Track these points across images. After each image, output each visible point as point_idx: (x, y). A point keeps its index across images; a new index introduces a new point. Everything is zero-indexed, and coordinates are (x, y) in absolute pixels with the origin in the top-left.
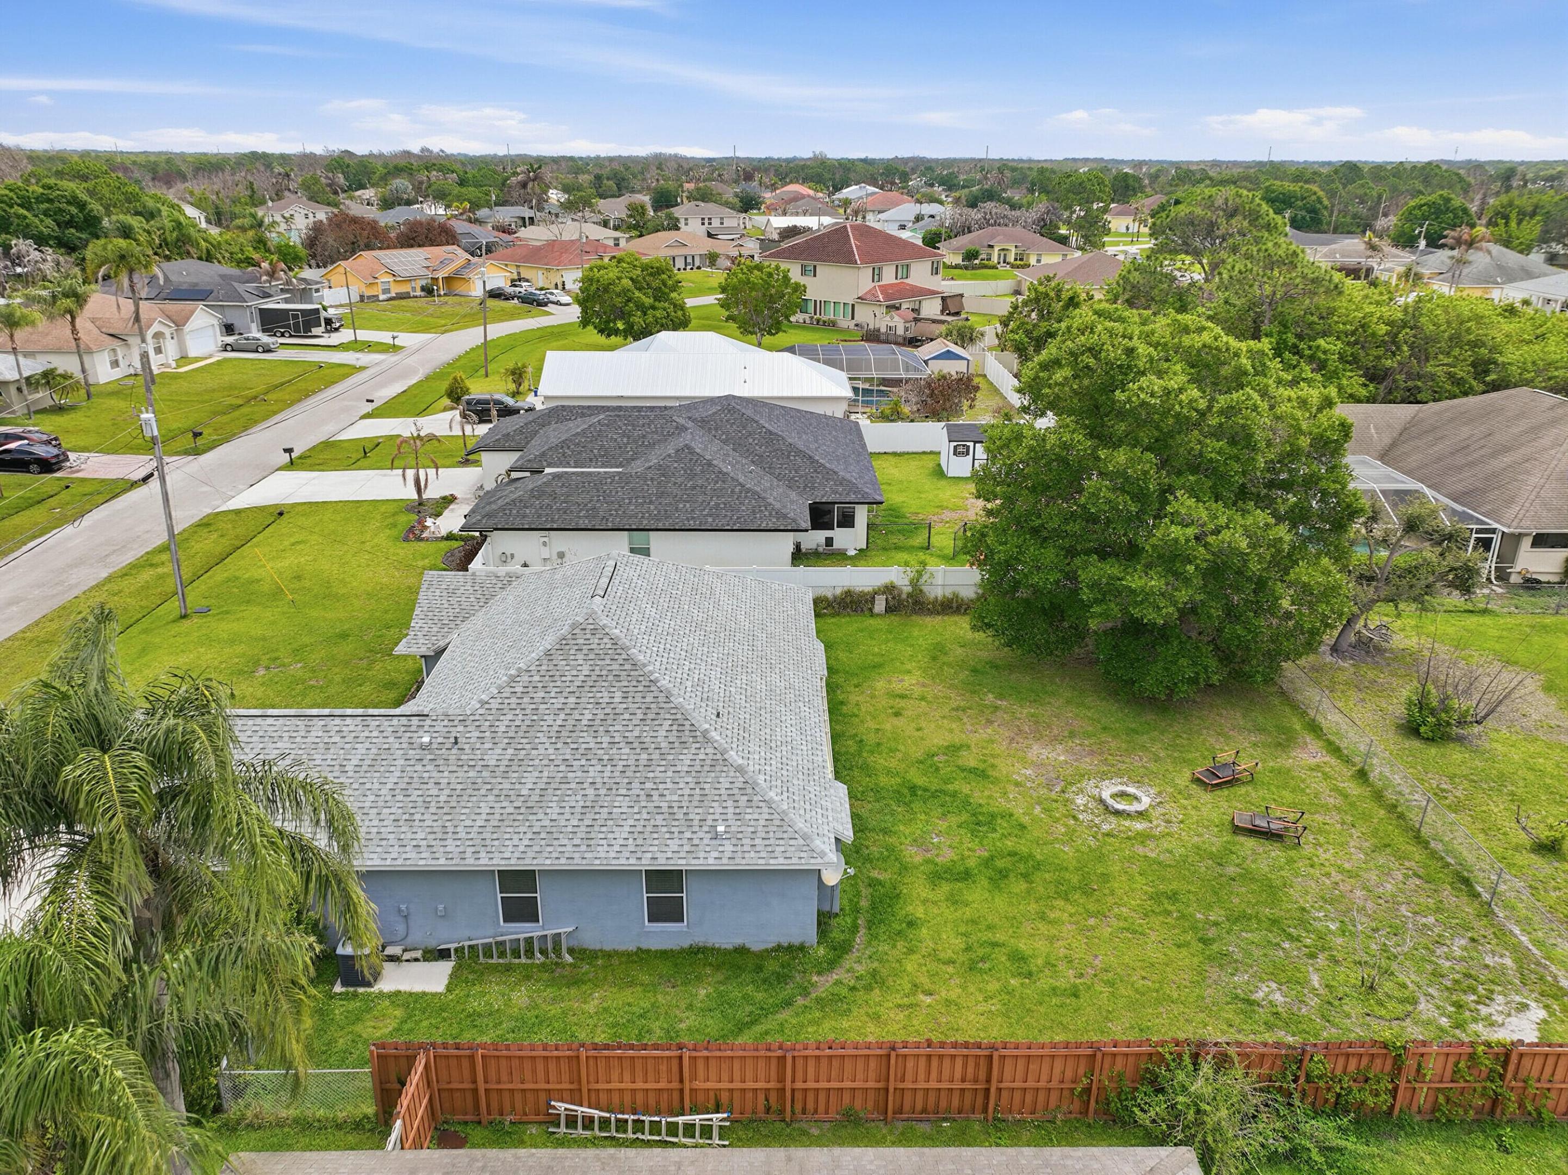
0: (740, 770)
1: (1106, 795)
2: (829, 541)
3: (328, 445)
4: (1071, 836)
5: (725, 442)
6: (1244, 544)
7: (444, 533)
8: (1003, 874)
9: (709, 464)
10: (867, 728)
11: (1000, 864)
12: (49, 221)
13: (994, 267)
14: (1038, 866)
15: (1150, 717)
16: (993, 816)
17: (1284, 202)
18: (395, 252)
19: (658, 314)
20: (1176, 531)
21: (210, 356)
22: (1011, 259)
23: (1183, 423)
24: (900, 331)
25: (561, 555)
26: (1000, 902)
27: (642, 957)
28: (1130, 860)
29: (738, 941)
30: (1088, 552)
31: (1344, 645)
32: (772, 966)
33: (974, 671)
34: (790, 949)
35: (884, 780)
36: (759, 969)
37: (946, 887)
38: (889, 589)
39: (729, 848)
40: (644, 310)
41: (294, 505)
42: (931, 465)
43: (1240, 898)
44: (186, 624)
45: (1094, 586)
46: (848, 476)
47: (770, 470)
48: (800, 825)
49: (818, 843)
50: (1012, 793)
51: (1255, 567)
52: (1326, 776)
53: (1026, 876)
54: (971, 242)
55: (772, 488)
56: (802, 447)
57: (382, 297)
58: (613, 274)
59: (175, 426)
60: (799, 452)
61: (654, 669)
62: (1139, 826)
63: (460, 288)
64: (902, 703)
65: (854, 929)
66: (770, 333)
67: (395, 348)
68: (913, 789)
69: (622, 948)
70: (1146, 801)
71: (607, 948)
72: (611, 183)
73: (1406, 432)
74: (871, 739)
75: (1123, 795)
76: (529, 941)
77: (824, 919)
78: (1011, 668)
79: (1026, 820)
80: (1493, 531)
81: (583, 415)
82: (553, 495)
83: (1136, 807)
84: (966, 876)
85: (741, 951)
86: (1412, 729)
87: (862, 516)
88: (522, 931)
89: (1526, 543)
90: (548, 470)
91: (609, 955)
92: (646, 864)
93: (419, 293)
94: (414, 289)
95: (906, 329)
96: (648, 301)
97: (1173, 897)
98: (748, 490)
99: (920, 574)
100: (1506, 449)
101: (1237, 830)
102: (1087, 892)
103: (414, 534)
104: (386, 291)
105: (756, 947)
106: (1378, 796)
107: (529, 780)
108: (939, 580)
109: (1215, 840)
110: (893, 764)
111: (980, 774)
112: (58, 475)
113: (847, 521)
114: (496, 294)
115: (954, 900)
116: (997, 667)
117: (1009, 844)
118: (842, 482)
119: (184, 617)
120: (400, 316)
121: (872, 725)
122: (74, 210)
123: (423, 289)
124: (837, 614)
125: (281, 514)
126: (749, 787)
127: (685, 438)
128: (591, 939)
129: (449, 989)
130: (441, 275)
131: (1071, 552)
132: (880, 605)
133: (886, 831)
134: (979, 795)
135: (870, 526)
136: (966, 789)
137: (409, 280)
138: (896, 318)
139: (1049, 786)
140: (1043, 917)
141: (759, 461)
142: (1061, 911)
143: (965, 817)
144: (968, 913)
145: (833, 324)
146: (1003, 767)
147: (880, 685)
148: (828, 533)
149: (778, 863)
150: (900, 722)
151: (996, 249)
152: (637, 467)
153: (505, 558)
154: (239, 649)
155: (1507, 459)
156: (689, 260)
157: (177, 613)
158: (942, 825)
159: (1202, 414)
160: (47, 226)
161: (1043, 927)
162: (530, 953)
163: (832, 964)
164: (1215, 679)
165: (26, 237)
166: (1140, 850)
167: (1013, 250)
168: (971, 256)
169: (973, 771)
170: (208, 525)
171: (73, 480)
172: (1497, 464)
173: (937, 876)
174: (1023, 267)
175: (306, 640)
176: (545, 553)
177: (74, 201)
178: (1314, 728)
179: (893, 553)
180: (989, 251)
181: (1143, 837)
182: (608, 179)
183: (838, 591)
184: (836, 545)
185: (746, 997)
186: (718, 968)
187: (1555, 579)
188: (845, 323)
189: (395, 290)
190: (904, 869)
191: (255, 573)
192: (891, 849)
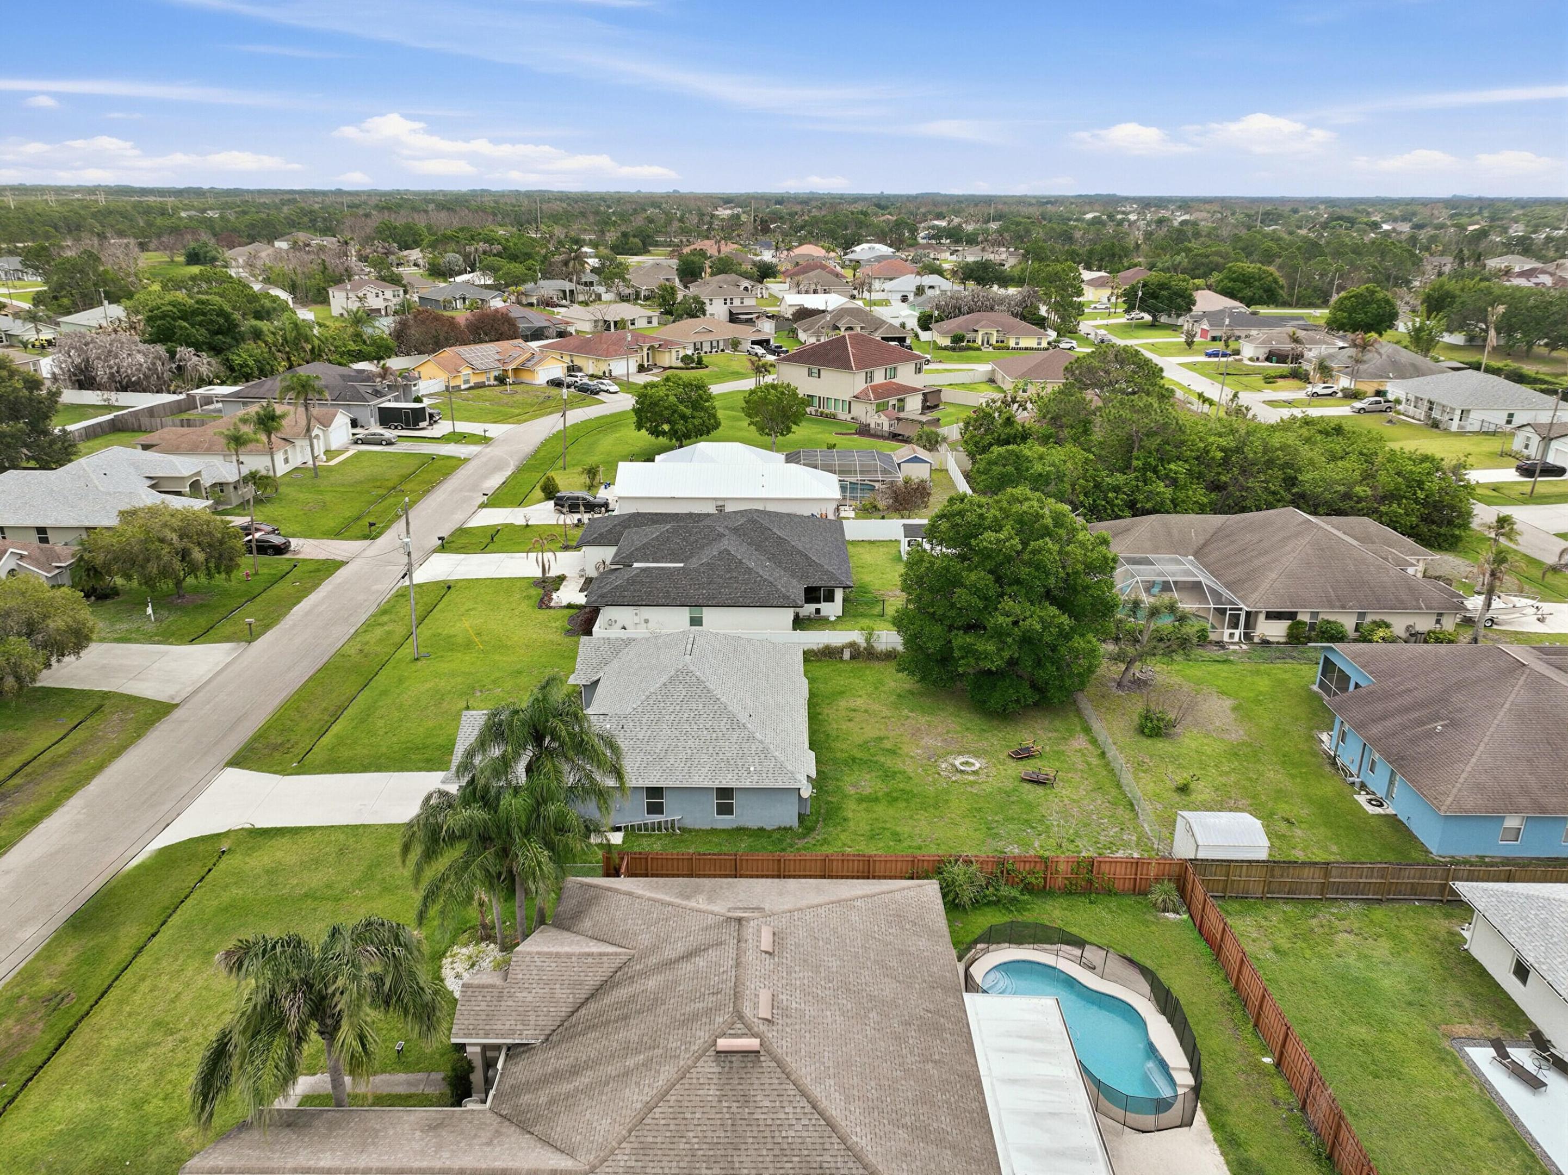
0: (761, 742)
1: (957, 763)
2: (818, 611)
3: (462, 531)
4: (934, 783)
5: (749, 544)
6: (1038, 627)
7: (564, 603)
8: (896, 799)
9: (741, 562)
10: (832, 728)
11: (895, 795)
12: (203, 331)
13: (979, 349)
14: (914, 796)
15: (995, 723)
16: (895, 773)
17: (1244, 282)
18: (472, 347)
19: (696, 422)
20: (1001, 619)
21: (346, 450)
22: (993, 341)
23: (1009, 559)
24: (886, 428)
25: (647, 621)
26: (891, 811)
27: (713, 831)
28: (962, 794)
29: (760, 825)
30: (958, 629)
31: (1125, 682)
32: (776, 836)
33: (899, 696)
34: (785, 829)
35: (839, 755)
36: (770, 837)
37: (864, 805)
38: (852, 645)
39: (755, 777)
40: (684, 417)
41: (457, 581)
42: (894, 551)
43: (1014, 810)
44: (419, 663)
45: (961, 648)
46: (830, 568)
47: (779, 564)
48: (790, 768)
49: (798, 776)
50: (908, 761)
51: (1047, 638)
52: (1083, 755)
53: (907, 800)
54: (959, 327)
55: (780, 577)
56: (801, 548)
57: (463, 387)
58: (662, 392)
59: (348, 514)
60: (799, 552)
61: (718, 693)
62: (971, 778)
63: (525, 377)
64: (854, 714)
65: (817, 822)
66: (782, 434)
67: (485, 440)
68: (854, 760)
69: (704, 828)
70: (978, 765)
71: (697, 827)
72: (637, 240)
73: (1217, 535)
74: (834, 733)
75: (967, 763)
76: (659, 823)
77: (801, 817)
78: (921, 694)
79: (912, 775)
80: (1241, 609)
81: (654, 522)
82: (642, 583)
83: (973, 768)
84: (876, 800)
85: (761, 829)
86: (1141, 731)
87: (839, 595)
88: (656, 818)
89: (1262, 617)
90: (636, 565)
91: (697, 831)
92: (717, 785)
93: (492, 382)
94: (488, 379)
95: (891, 426)
96: (688, 412)
97: (979, 810)
98: (765, 580)
99: (870, 634)
100: (1266, 552)
101: (1023, 780)
102: (936, 806)
103: (544, 603)
104: (466, 382)
105: (768, 828)
106: (1107, 764)
107: (660, 745)
108: (883, 639)
109: (1009, 785)
110: (844, 746)
111: (893, 752)
112: (287, 556)
113: (830, 598)
114: (557, 383)
115: (867, 810)
116: (913, 694)
117: (901, 786)
118: (826, 572)
119: (417, 659)
120: (481, 405)
121: (835, 726)
122: (221, 321)
123: (496, 378)
124: (820, 660)
125: (449, 588)
126: (765, 750)
127: (725, 544)
128: (689, 823)
129: (624, 842)
130: (510, 367)
131: (951, 628)
132: (847, 655)
133: (838, 780)
134: (888, 762)
135: (844, 600)
136: (883, 759)
137: (485, 371)
138: (883, 417)
139: (929, 759)
140: (911, 817)
141: (772, 557)
142: (922, 815)
143: (880, 773)
144: (874, 816)
145: (834, 417)
146: (905, 749)
147: (843, 704)
148: (818, 606)
149: (779, 785)
150: (851, 724)
151: (980, 333)
152: (694, 563)
153: (611, 623)
154: (459, 679)
155: (1263, 560)
156: (715, 344)
157: (410, 657)
158: (868, 777)
159: (1018, 553)
160: (201, 334)
161: (911, 822)
162: (660, 829)
163: (804, 836)
164: (1030, 701)
165: (188, 345)
166: (969, 789)
167: (995, 334)
168: (957, 339)
169: (888, 750)
170: (403, 596)
171: (298, 560)
172: (1257, 563)
173: (861, 800)
174: (1002, 348)
175: (497, 675)
176: (637, 619)
177: (221, 313)
178: (1087, 730)
179: (860, 619)
180: (974, 334)
181: (972, 784)
182: (634, 236)
183: (821, 646)
184: (822, 614)
185: (764, 848)
186: (750, 836)
187: (1283, 640)
188: (843, 415)
189: (474, 380)
190: (845, 796)
191: (452, 631)
192: (838, 787)
